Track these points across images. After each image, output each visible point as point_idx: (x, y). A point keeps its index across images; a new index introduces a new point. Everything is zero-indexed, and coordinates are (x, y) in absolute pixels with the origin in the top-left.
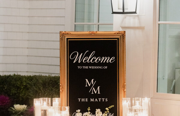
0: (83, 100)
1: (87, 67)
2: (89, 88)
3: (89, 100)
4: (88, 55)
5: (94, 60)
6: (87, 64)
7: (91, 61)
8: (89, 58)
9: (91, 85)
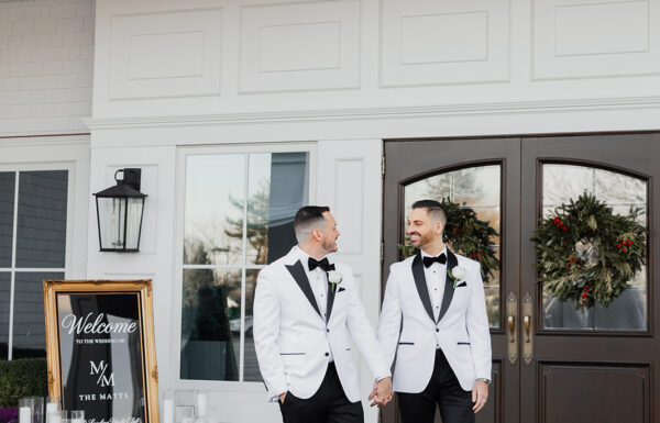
0: (88, 397)
1: (91, 341)
2: (97, 376)
3: (98, 397)
4: (92, 320)
5: (102, 328)
6: (91, 336)
7: (98, 330)
8: (95, 324)
9: (100, 371)
